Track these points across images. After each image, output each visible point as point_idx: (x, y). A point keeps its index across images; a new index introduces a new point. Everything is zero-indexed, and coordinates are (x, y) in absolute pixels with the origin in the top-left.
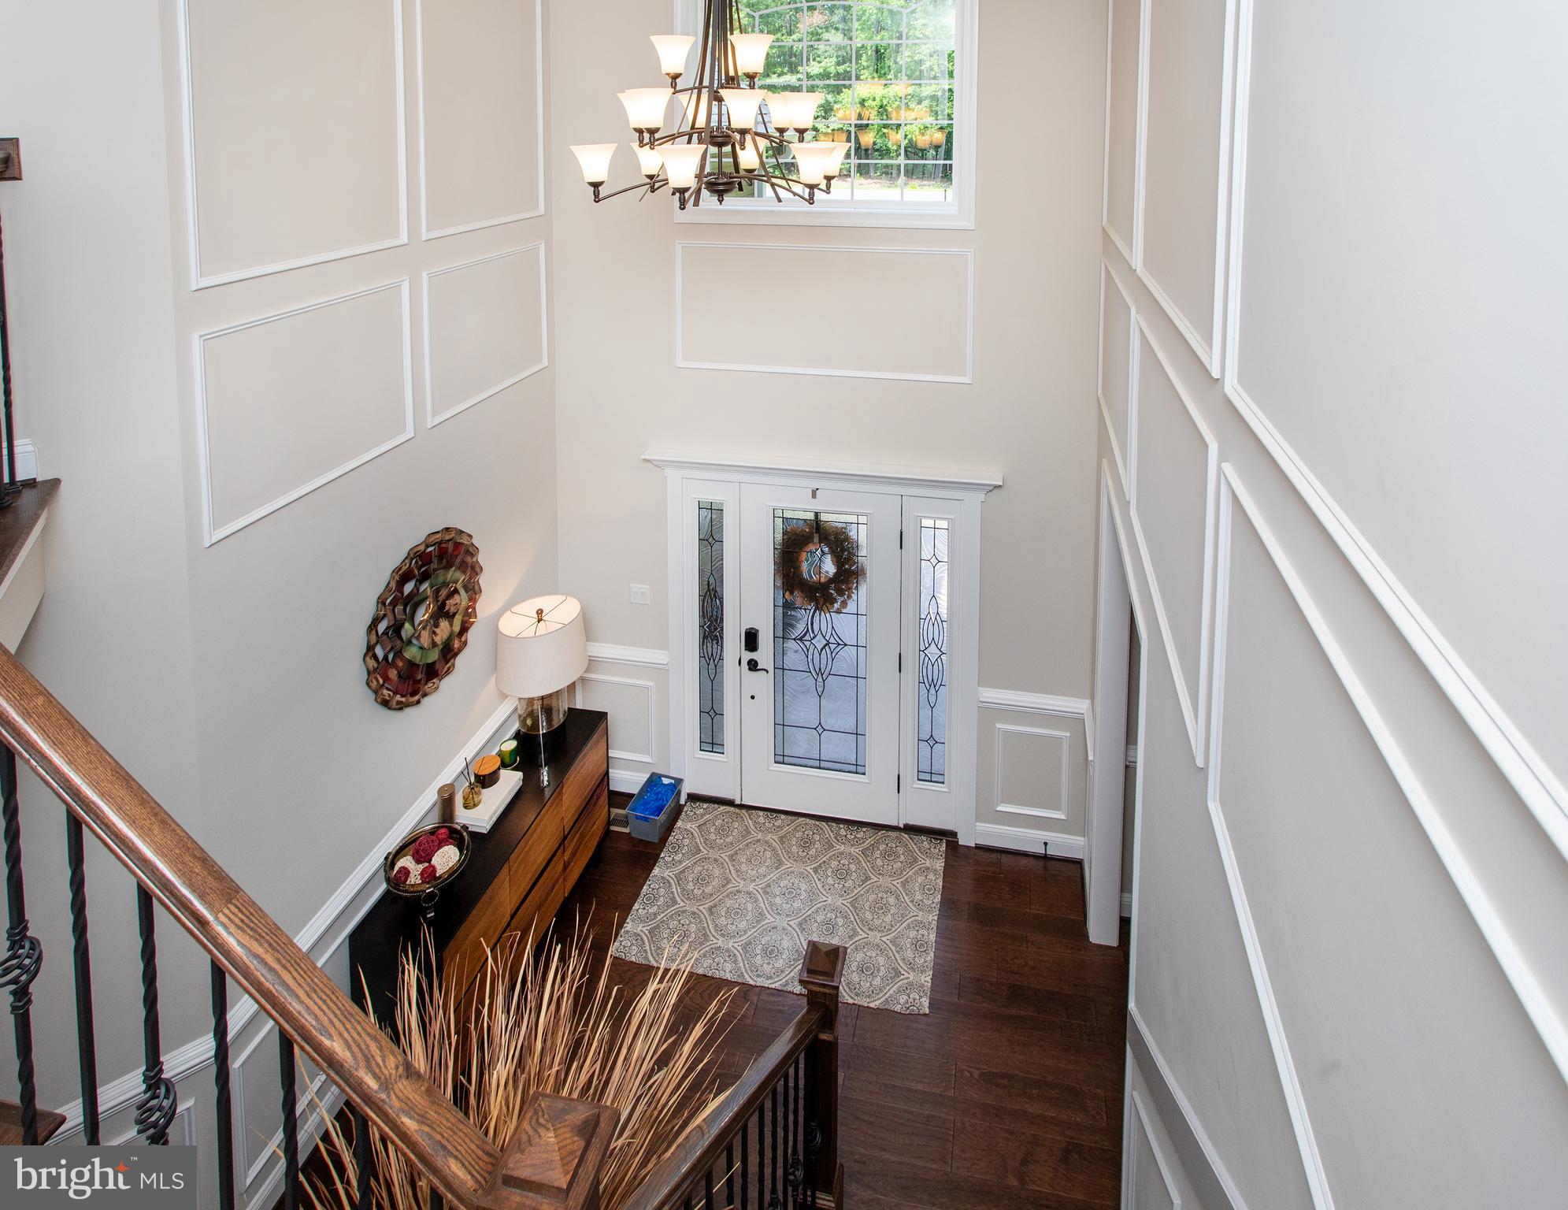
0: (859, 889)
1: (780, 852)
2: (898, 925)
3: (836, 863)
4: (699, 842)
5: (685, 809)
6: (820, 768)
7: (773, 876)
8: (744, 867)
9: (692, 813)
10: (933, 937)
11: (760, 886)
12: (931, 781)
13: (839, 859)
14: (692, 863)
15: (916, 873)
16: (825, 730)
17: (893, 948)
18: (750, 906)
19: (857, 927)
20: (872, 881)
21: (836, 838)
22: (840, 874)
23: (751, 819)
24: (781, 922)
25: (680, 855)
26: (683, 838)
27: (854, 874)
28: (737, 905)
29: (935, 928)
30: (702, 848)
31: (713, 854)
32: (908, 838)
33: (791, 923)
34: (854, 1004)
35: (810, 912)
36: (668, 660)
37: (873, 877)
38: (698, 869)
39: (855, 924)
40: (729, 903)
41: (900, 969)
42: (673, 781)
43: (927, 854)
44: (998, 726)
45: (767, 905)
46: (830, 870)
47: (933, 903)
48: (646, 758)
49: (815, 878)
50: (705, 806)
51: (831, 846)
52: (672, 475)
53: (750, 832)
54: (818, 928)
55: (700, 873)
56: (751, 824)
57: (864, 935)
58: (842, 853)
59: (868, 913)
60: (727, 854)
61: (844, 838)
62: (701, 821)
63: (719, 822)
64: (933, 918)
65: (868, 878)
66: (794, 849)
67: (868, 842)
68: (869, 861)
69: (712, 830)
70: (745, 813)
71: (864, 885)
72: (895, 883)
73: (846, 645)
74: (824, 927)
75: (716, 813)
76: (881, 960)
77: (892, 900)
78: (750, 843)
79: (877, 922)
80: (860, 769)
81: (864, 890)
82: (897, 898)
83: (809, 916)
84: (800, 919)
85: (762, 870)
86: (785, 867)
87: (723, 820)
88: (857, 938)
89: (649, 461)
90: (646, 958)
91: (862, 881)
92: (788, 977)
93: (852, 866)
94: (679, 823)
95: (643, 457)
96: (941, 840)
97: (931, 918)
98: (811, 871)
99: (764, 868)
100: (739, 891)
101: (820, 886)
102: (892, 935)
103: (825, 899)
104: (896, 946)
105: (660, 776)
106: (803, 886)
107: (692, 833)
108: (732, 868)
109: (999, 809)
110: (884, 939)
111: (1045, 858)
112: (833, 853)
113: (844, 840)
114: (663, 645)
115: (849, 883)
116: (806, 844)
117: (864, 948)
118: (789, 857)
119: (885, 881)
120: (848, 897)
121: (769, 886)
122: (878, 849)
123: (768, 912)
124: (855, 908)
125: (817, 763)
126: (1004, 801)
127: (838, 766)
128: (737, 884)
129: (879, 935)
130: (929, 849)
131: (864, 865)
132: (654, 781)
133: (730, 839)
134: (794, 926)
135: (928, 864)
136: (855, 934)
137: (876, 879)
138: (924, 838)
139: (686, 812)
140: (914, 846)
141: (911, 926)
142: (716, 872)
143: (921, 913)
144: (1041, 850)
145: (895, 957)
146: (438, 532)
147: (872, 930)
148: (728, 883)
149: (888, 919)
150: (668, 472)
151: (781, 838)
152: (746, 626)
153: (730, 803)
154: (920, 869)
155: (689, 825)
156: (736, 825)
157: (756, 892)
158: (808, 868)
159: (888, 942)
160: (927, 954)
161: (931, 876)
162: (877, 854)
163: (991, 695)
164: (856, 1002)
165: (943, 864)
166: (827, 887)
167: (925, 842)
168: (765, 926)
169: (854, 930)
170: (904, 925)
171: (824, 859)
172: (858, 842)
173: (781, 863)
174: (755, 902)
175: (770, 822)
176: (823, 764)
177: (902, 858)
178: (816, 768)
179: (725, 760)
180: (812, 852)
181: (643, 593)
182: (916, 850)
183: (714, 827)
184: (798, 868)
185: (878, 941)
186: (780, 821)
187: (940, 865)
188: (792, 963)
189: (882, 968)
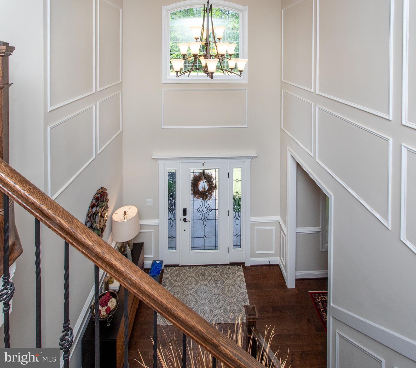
0: (223, 286)
1: (196, 279)
2: (237, 295)
3: (214, 279)
4: (171, 280)
5: (164, 270)
6: (205, 249)
7: (197, 287)
8: (187, 286)
9: (167, 271)
10: (247, 296)
11: (194, 291)
12: (237, 248)
13: (214, 277)
14: (171, 288)
15: (237, 277)
16: (206, 237)
17: (237, 303)
18: (193, 298)
19: (226, 298)
20: (225, 282)
21: (211, 271)
22: (216, 282)
23: (185, 270)
24: (203, 301)
25: (167, 286)
26: (166, 280)
27: (220, 281)
28: (189, 299)
29: (247, 294)
30: (173, 282)
31: (177, 284)
32: (231, 267)
33: (206, 301)
34: (232, 323)
35: (211, 296)
36: (158, 222)
37: (225, 281)
38: (174, 289)
39: (225, 297)
40: (186, 299)
41: (242, 309)
42: (160, 262)
43: (238, 271)
44: (256, 228)
45: (198, 297)
46: (213, 281)
47: (244, 286)
48: (151, 256)
49: (209, 285)
50: (170, 268)
51: (211, 274)
52: (160, 162)
53: (186, 274)
54: (214, 301)
55: (175, 291)
56: (185, 271)
57: (228, 300)
58: (214, 276)
59: (227, 293)
60: (181, 283)
61: (213, 270)
62: (170, 274)
63: (176, 273)
64: (245, 290)
65: (224, 282)
66: (200, 277)
67: (220, 270)
68: (223, 276)
69: (175, 276)
70: (183, 268)
71: (224, 284)
72: (232, 282)
73: (212, 210)
74: (216, 300)
75: (174, 270)
76: (235, 307)
77: (233, 287)
78: (187, 277)
79: (231, 295)
80: (217, 248)
81: (224, 286)
82: (234, 286)
83: (211, 298)
84: (209, 299)
85: (193, 286)
86: (199, 283)
87: (177, 272)
88: (227, 302)
89: (154, 159)
90: (166, 323)
91: (223, 283)
92: (210, 319)
93: (218, 279)
94: (164, 276)
95: (152, 158)
96: (240, 266)
97: (245, 291)
98: (207, 283)
99: (193, 285)
100: (188, 294)
101: (211, 287)
102: (236, 298)
103: (214, 291)
104: (238, 301)
105: (156, 261)
106: (207, 288)
107: (169, 278)
108: (184, 287)
109: (256, 253)
110: (234, 300)
111: (270, 265)
112: (212, 276)
113: (213, 271)
114: (157, 218)
115: (219, 285)
116: (203, 274)
117: (229, 304)
118: (200, 280)
119: (229, 282)
120: (220, 289)
121: (196, 290)
122: (224, 272)
123: (199, 299)
124: (223, 292)
125: (204, 248)
126: (258, 250)
127: (210, 248)
128: (187, 292)
129: (232, 299)
130: (238, 269)
131: (222, 278)
132: (154, 263)
133: (180, 278)
134: (207, 302)
135: (239, 274)
136: (226, 300)
137: (226, 282)
138: (236, 266)
139: (165, 271)
140: (234, 269)
141: (240, 294)
142: (180, 289)
143: (242, 290)
144: (268, 263)
145: (239, 305)
146: (100, 189)
147: (230, 298)
148: (184, 292)
149: (233, 293)
150: (159, 162)
151: (196, 274)
152: (183, 208)
153: (178, 266)
154: (237, 276)
155: (167, 276)
156: (181, 272)
157: (193, 293)
158: (206, 282)
159: (235, 301)
160: (247, 302)
161: (241, 277)
162: (224, 274)
163: (254, 219)
164: (232, 322)
165: (243, 273)
166: (213, 287)
167: (236, 267)
168: (199, 304)
169: (225, 299)
170: (238, 294)
171: (210, 278)
172: (218, 271)
173: (198, 282)
174: (194, 297)
175: (191, 270)
176: (206, 248)
177: (232, 274)
178: (204, 250)
179: (176, 252)
180: (206, 277)
181: (151, 202)
182: (235, 270)
183: (175, 275)
184: (203, 283)
185: (233, 301)
186: (194, 269)
187: (242, 273)
188: (210, 314)
189: (236, 310)
